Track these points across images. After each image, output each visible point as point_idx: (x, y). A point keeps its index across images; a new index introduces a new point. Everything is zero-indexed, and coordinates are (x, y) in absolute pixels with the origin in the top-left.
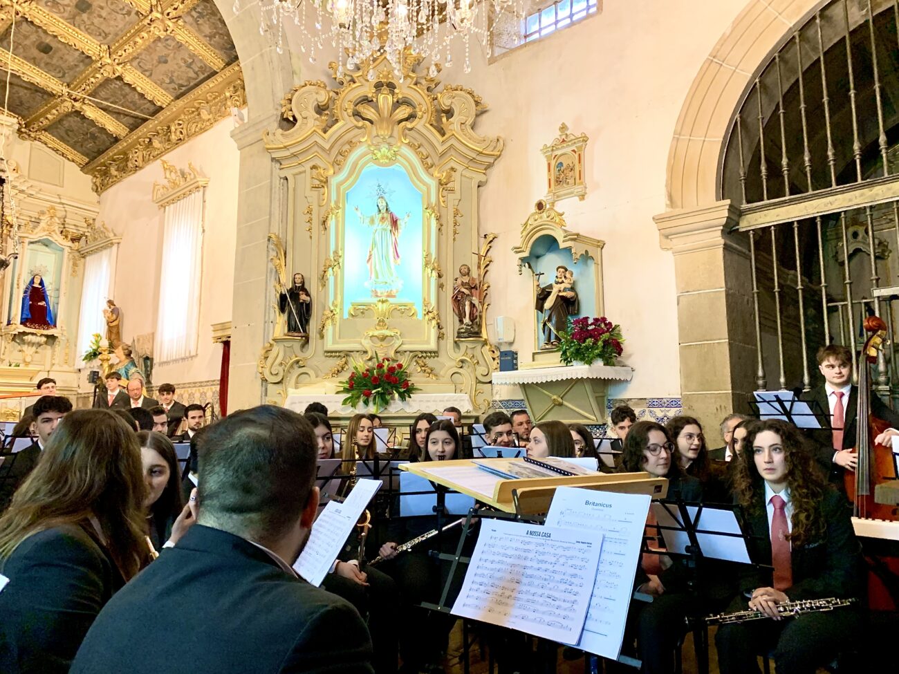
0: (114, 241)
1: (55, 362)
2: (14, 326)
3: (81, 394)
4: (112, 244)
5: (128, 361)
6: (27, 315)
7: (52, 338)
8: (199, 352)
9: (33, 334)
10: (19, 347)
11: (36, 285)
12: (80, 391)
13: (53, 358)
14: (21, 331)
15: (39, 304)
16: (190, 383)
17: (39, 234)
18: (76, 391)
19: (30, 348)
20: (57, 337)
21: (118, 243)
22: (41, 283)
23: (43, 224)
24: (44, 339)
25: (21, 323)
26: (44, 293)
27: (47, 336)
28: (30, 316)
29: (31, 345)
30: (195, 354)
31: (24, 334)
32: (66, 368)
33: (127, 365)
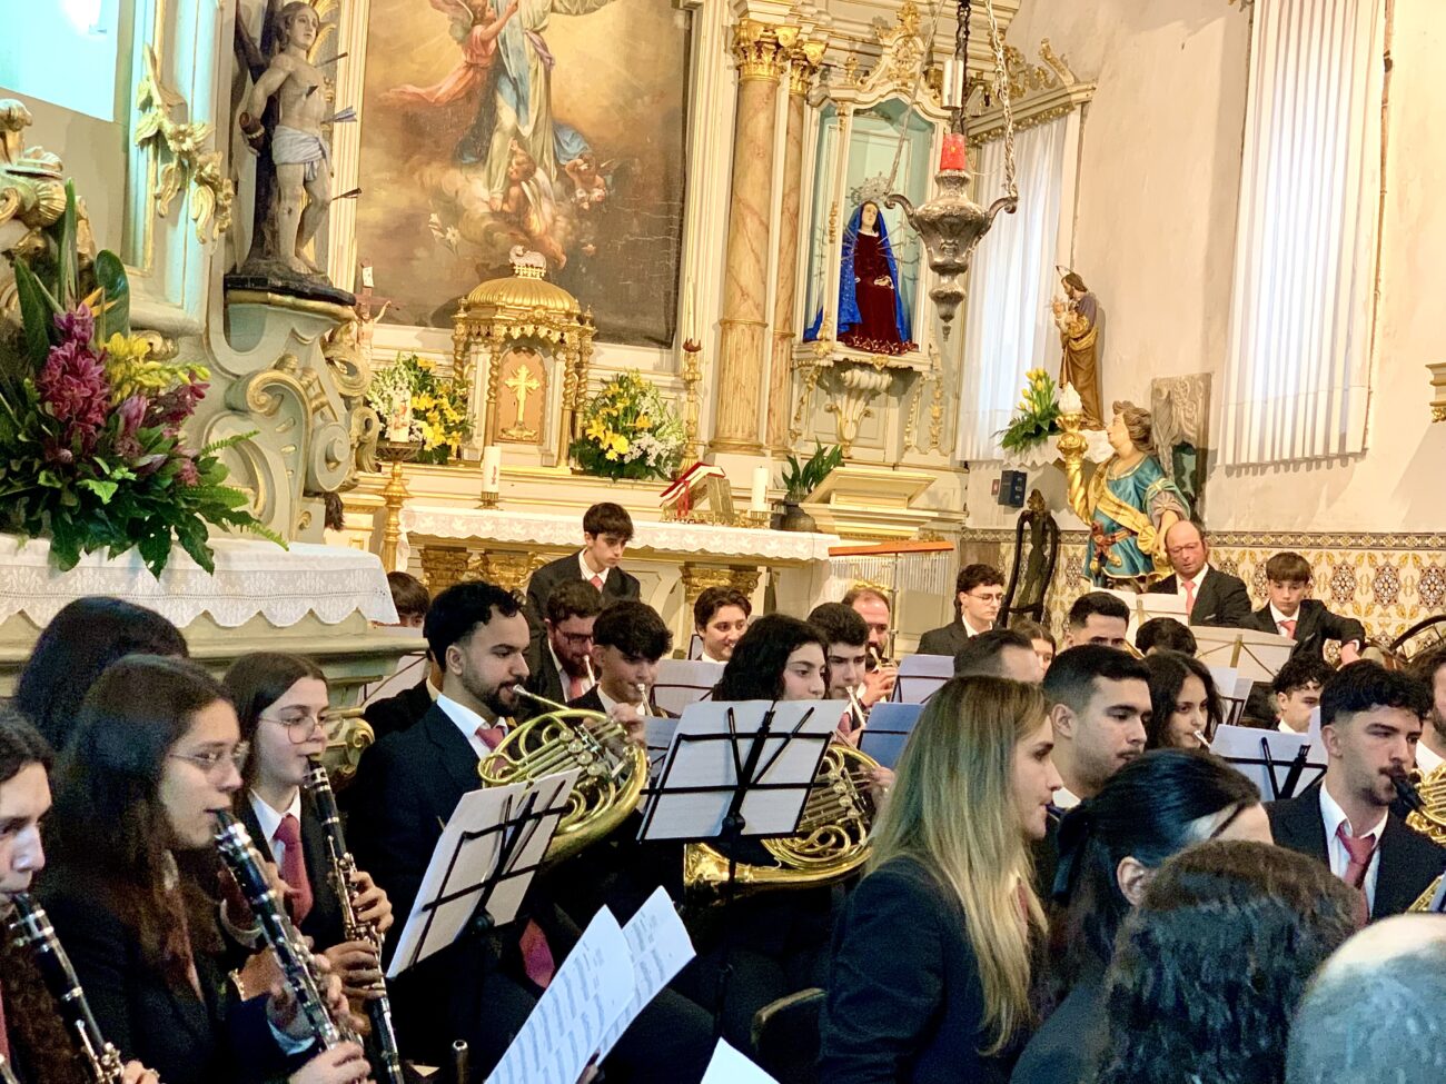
0: (1074, 97)
1: (913, 440)
2: (825, 346)
3: (974, 532)
4: (1069, 106)
5: (1140, 455)
6: (853, 316)
7: (904, 376)
8: (1369, 444)
9: (863, 366)
10: (828, 400)
11: (867, 231)
12: (969, 523)
13: (903, 432)
14: (840, 358)
15: (876, 282)
16: (1340, 535)
17: (878, 90)
18: (960, 522)
19: (853, 401)
20: (919, 374)
21: (1084, 104)
22: (879, 225)
23: (887, 60)
24: (887, 379)
25: (840, 338)
26: (885, 252)
27: (893, 371)
28: (858, 318)
29: (854, 393)
30: (1359, 450)
31: (846, 365)
32: (934, 457)
33: (1141, 470)
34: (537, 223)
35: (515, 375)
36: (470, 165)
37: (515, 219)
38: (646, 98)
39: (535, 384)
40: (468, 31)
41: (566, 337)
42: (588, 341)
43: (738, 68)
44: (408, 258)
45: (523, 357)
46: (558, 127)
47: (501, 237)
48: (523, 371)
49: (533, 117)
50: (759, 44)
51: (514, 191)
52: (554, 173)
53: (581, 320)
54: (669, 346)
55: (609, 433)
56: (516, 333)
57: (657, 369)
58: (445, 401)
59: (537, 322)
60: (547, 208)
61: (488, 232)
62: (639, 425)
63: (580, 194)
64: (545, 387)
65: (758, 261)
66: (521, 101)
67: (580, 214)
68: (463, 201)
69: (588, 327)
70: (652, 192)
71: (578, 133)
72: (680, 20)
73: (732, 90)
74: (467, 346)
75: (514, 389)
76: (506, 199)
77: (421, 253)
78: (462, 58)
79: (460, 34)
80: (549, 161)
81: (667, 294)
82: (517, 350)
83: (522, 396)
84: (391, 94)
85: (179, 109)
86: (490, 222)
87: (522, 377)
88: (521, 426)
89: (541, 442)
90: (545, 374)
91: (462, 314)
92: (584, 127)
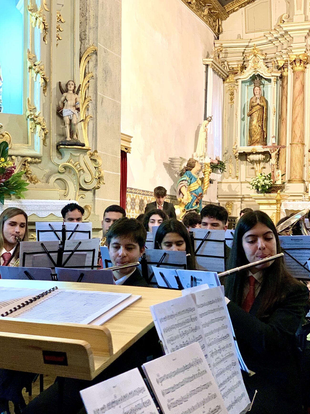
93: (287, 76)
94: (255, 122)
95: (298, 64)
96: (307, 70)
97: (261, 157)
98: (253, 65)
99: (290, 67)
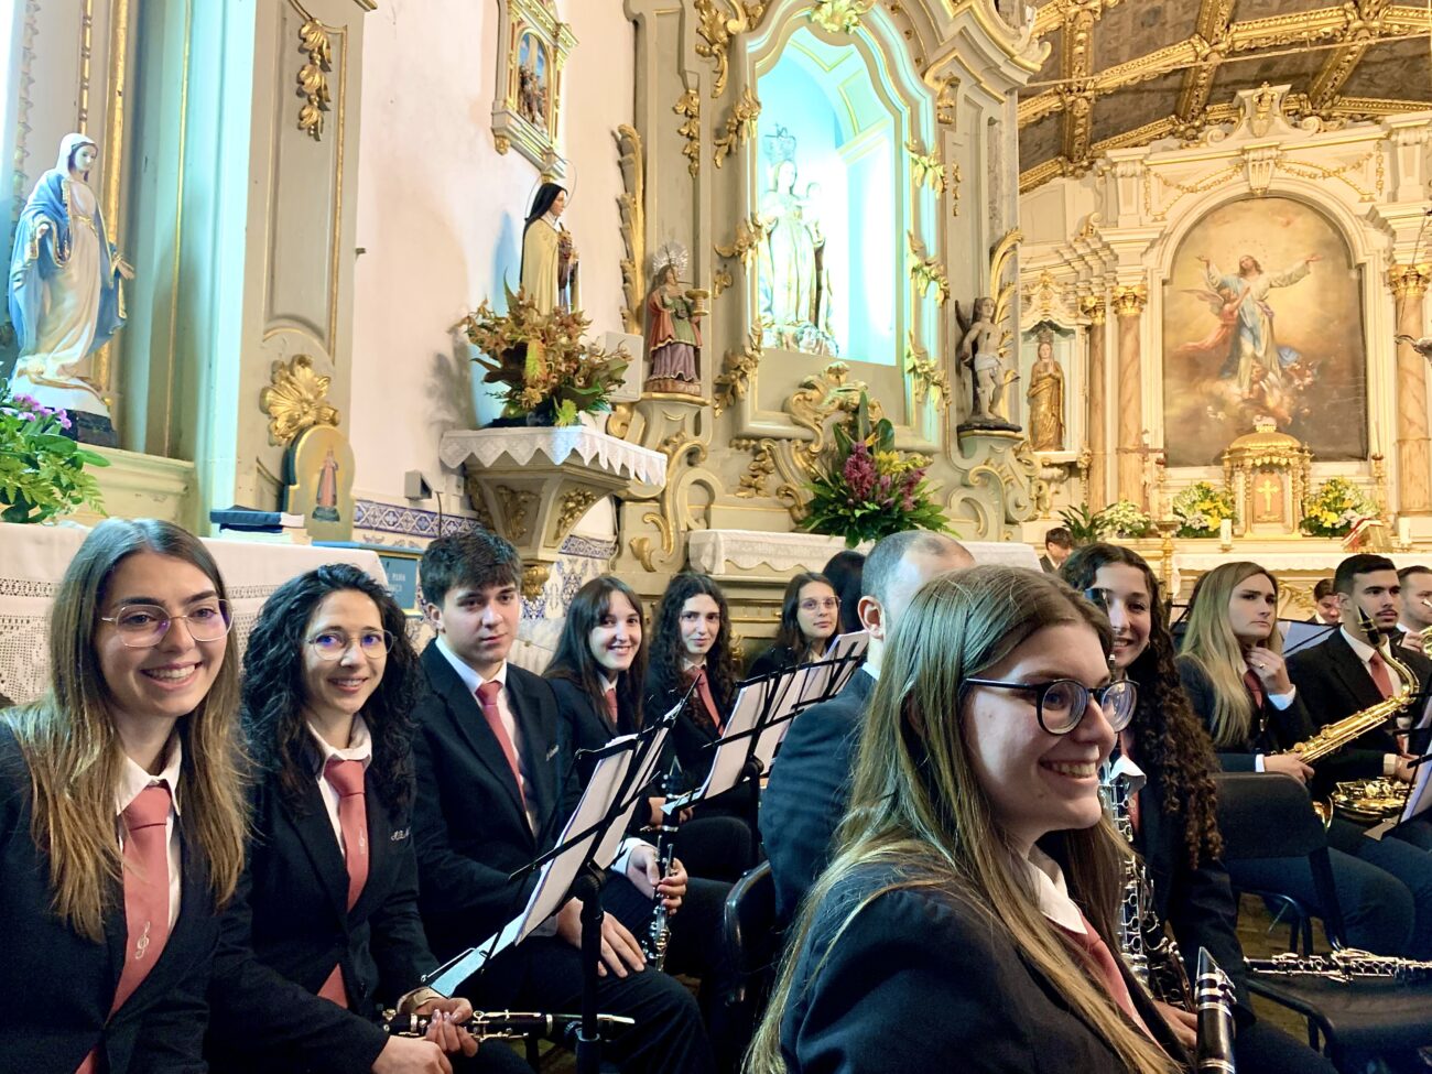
34: (1271, 402)
35: (1263, 486)
36: (1230, 377)
37: (1258, 403)
38: (1336, 322)
39: (1276, 489)
40: (1221, 308)
41: (1291, 461)
42: (1307, 462)
43: (1394, 293)
44: (1197, 431)
45: (1267, 475)
46: (1279, 348)
47: (1249, 412)
48: (1268, 483)
49: (1264, 345)
50: (1405, 277)
51: (1256, 387)
52: (1280, 373)
53: (1301, 451)
54: (1365, 459)
55: (1326, 512)
56: (1259, 463)
57: (1358, 473)
58: (1220, 504)
59: (1271, 455)
60: (1277, 393)
61: (1242, 411)
62: (1345, 506)
63: (1297, 382)
64: (1282, 491)
65: (1419, 402)
66: (1256, 339)
67: (1298, 393)
68: (1226, 397)
69: (1307, 454)
70: (1345, 374)
71: (1292, 349)
72: (1354, 275)
73: (1392, 307)
74: (1232, 473)
75: (1263, 494)
76: (1251, 391)
77: (1203, 428)
78: (1219, 322)
79: (1217, 310)
80: (1276, 367)
81: (1361, 430)
82: (1263, 472)
83: (1268, 497)
84: (1180, 349)
85: (923, 354)
86: (1242, 405)
87: (1267, 486)
88: (1270, 514)
89: (1283, 521)
90: (1282, 484)
91: (1227, 456)
92: (1296, 345)
93: (1103, 325)
94: (1043, 408)
95: (1129, 304)
96: (1143, 315)
97: (1056, 472)
98: (1040, 304)
99: (1109, 309)
